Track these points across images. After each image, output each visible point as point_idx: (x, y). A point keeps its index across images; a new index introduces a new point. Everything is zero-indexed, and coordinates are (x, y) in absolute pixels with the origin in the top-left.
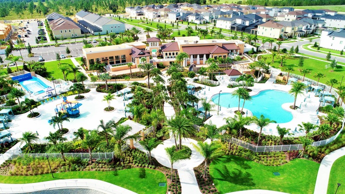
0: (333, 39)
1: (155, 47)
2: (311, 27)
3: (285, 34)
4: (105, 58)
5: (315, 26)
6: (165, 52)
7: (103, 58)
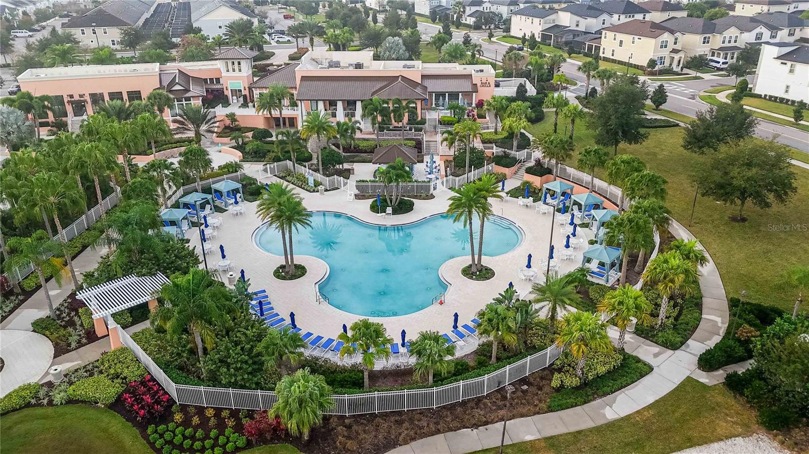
0: (791, 71)
1: (237, 74)
3: (673, 55)
4: (76, 98)
7: (71, 96)
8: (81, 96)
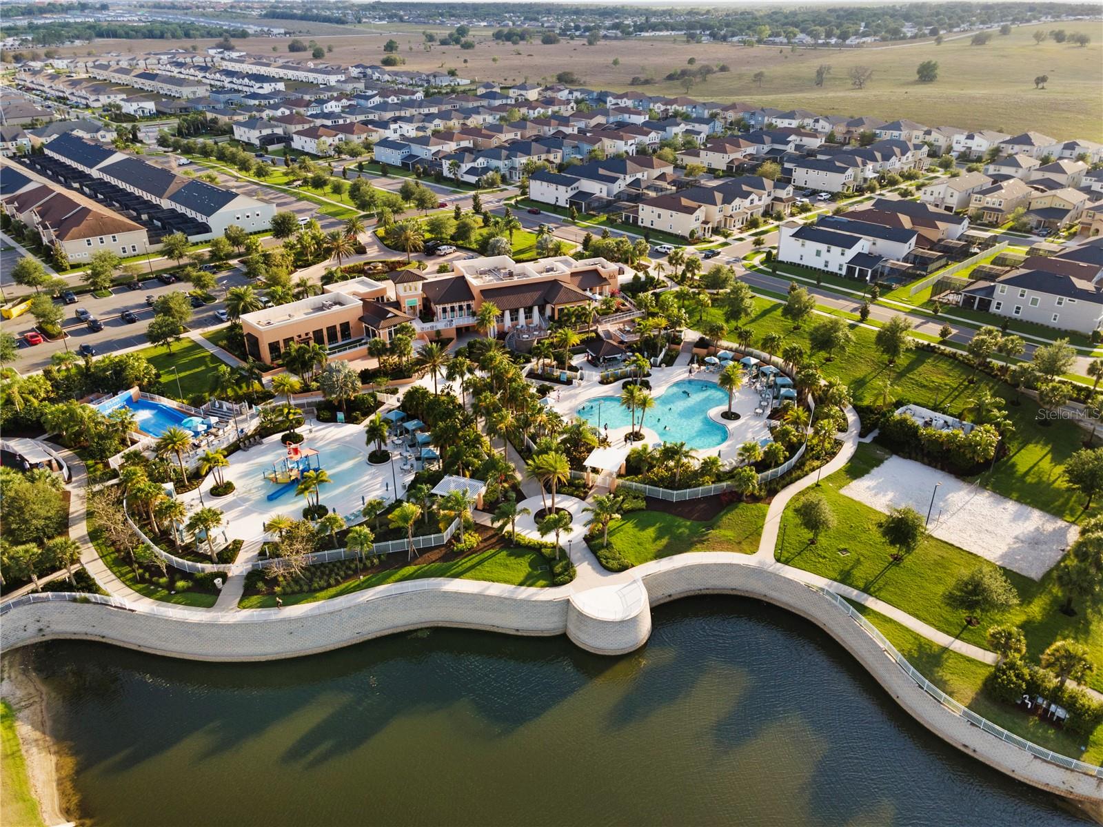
0: (803, 245)
1: (413, 292)
2: (760, 200)
3: (703, 226)
4: (304, 337)
5: (769, 195)
6: (441, 306)
7: (300, 336)
8: (307, 334)
